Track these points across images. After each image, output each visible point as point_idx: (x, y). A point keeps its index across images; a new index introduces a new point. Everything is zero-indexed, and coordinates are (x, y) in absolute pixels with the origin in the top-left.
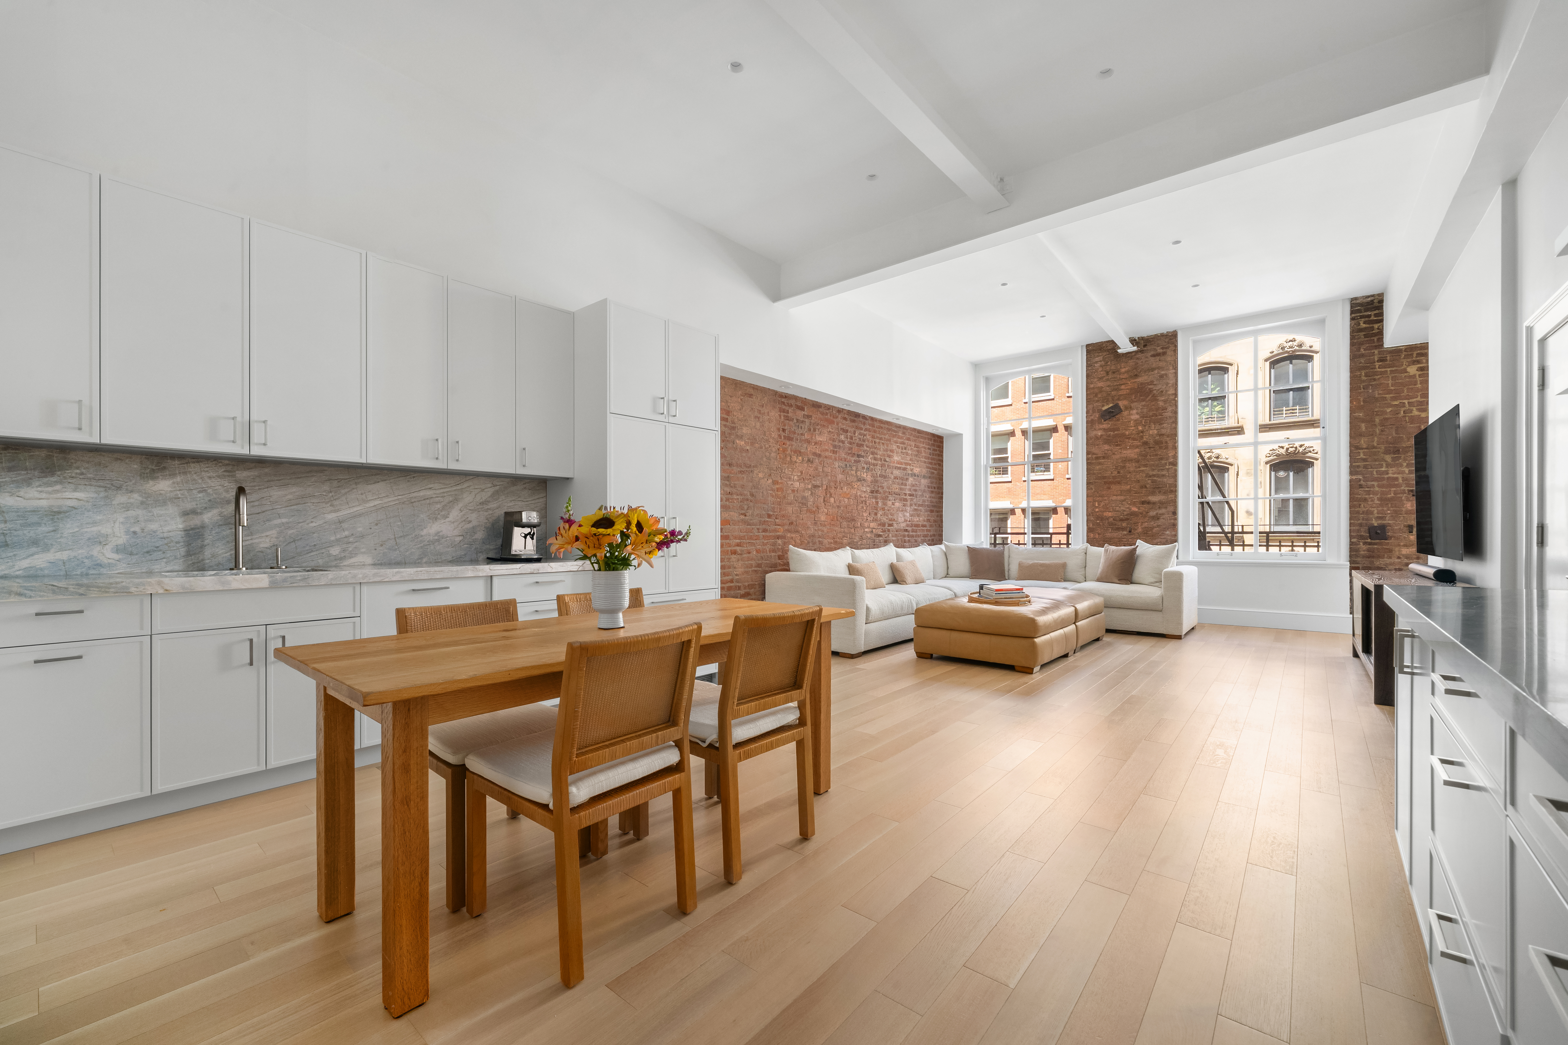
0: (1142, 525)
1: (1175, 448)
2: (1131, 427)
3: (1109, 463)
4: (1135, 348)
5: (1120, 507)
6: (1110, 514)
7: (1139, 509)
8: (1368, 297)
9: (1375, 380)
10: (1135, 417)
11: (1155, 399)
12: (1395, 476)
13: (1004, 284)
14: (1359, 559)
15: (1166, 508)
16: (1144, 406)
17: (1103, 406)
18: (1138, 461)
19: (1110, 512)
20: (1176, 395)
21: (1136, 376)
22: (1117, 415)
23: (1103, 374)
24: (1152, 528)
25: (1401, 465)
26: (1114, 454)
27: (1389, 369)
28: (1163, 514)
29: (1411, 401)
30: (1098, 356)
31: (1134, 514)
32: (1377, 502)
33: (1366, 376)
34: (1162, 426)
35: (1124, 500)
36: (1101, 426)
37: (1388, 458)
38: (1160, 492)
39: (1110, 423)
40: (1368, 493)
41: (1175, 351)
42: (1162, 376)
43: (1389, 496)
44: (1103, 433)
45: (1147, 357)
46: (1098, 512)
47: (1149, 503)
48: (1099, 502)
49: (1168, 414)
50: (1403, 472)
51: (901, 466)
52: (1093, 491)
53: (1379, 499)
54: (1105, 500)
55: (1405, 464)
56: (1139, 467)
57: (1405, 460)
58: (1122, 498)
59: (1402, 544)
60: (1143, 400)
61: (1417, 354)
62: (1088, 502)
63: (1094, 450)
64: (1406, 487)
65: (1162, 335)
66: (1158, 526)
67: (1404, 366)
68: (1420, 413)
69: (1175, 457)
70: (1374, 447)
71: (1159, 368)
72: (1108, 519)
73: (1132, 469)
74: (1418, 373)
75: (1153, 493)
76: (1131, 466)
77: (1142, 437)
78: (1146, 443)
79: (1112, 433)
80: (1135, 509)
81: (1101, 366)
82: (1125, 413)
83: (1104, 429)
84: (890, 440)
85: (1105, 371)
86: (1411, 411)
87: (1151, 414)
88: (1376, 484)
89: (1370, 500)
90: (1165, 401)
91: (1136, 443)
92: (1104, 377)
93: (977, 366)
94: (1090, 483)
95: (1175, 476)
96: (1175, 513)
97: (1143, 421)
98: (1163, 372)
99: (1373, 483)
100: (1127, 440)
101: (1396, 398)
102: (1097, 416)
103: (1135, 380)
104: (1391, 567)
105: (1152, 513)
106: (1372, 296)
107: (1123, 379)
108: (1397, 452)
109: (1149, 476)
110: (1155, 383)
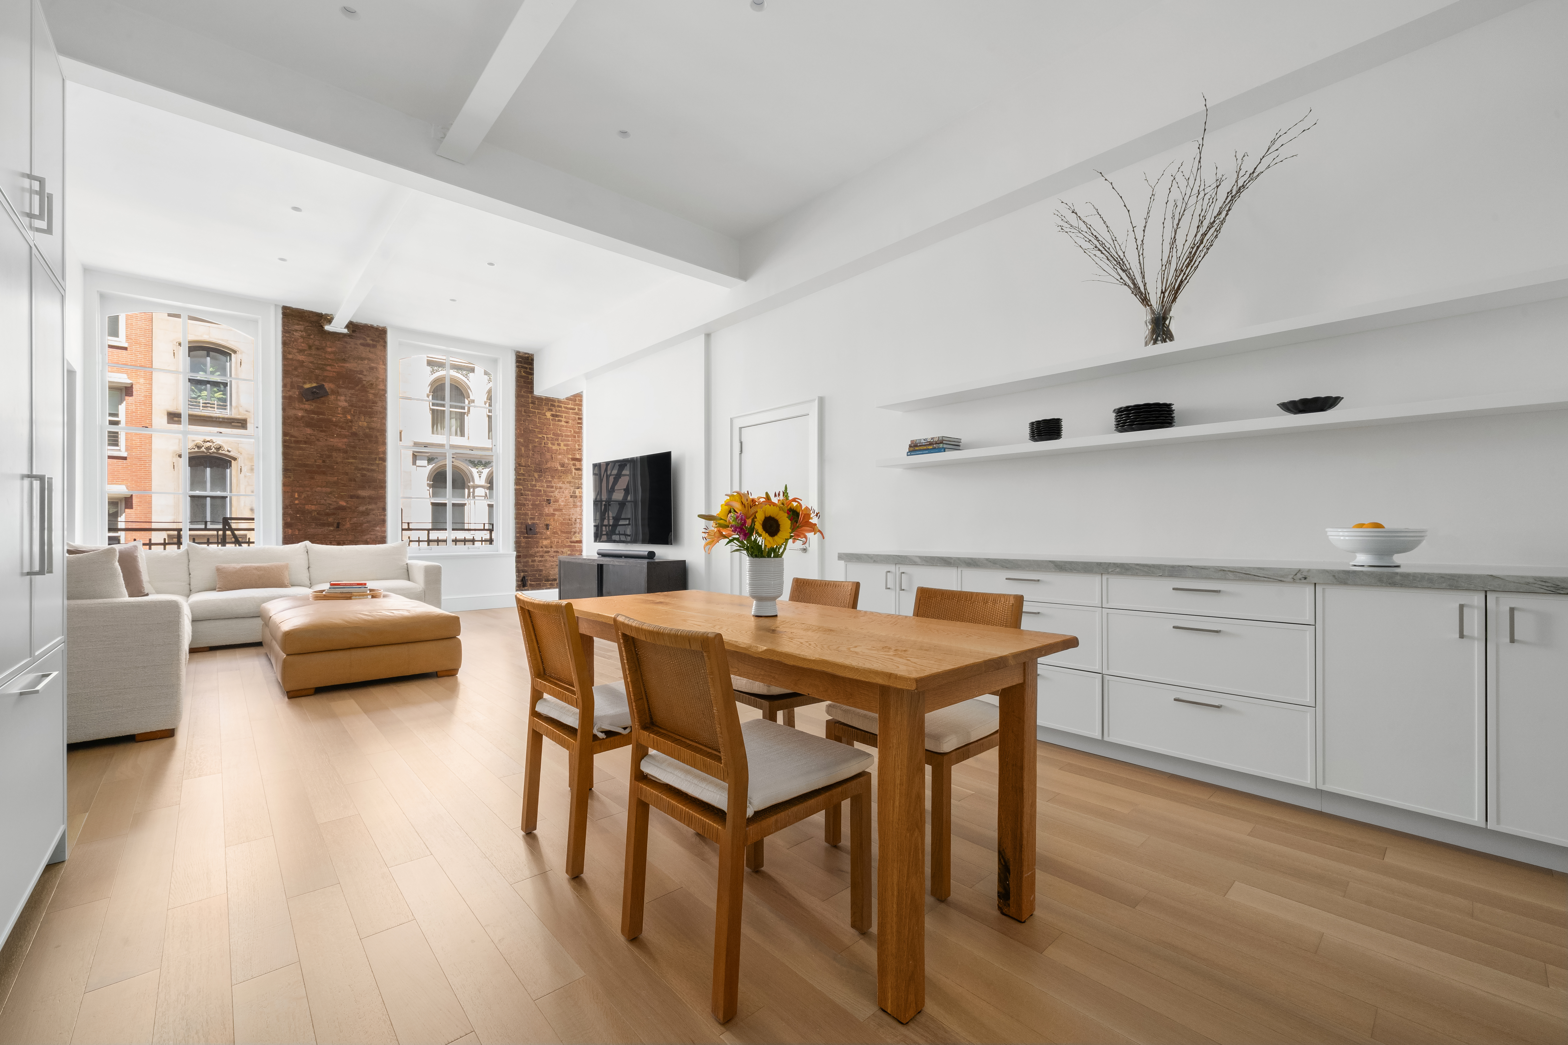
0: (350, 520)
2: (339, 414)
3: (312, 450)
4: (344, 331)
5: (325, 500)
6: (313, 507)
7: (347, 504)
8: (526, 354)
9: (529, 416)
10: (343, 404)
11: (364, 389)
12: (540, 488)
13: (296, 209)
14: (521, 549)
15: (376, 503)
16: (352, 394)
17: (305, 383)
18: (346, 452)
19: (313, 504)
21: (344, 360)
22: (322, 397)
23: (304, 346)
24: (361, 524)
25: (543, 482)
26: (318, 440)
27: (537, 411)
28: (373, 510)
29: (547, 436)
30: (298, 324)
31: (343, 509)
32: (530, 507)
33: (525, 412)
34: (373, 419)
35: (330, 493)
37: (536, 475)
38: (369, 487)
39: (314, 404)
40: (526, 500)
41: (385, 346)
42: (372, 369)
43: (537, 503)
44: (305, 414)
45: (356, 344)
46: (297, 504)
47: (358, 497)
48: (300, 493)
49: (378, 408)
50: (543, 487)
52: (291, 479)
53: (532, 505)
54: (308, 491)
55: (545, 481)
56: (348, 459)
57: (545, 477)
58: (328, 490)
59: (543, 537)
60: (352, 388)
61: (550, 404)
63: (293, 431)
64: (545, 497)
65: (372, 327)
66: (368, 522)
67: (544, 411)
68: (552, 446)
69: (385, 453)
70: (529, 466)
71: (369, 359)
72: (310, 512)
73: (339, 460)
74: (552, 418)
75: (363, 488)
76: (338, 457)
77: (351, 427)
78: (355, 434)
79: (316, 416)
80: (343, 503)
81: (302, 337)
82: (332, 397)
83: (306, 410)
85: (307, 344)
86: (547, 444)
87: (360, 404)
88: (530, 493)
89: (527, 505)
90: (375, 395)
91: (344, 432)
92: (306, 350)
93: (88, 273)
94: (288, 470)
95: (384, 473)
96: (383, 509)
97: (352, 410)
98: (373, 365)
99: (528, 492)
100: (334, 427)
101: (540, 433)
102: (297, 393)
103: (343, 365)
104: (538, 554)
105: (362, 508)
106: (528, 354)
107: (329, 359)
108: (540, 471)
109: (357, 469)
110: (365, 373)
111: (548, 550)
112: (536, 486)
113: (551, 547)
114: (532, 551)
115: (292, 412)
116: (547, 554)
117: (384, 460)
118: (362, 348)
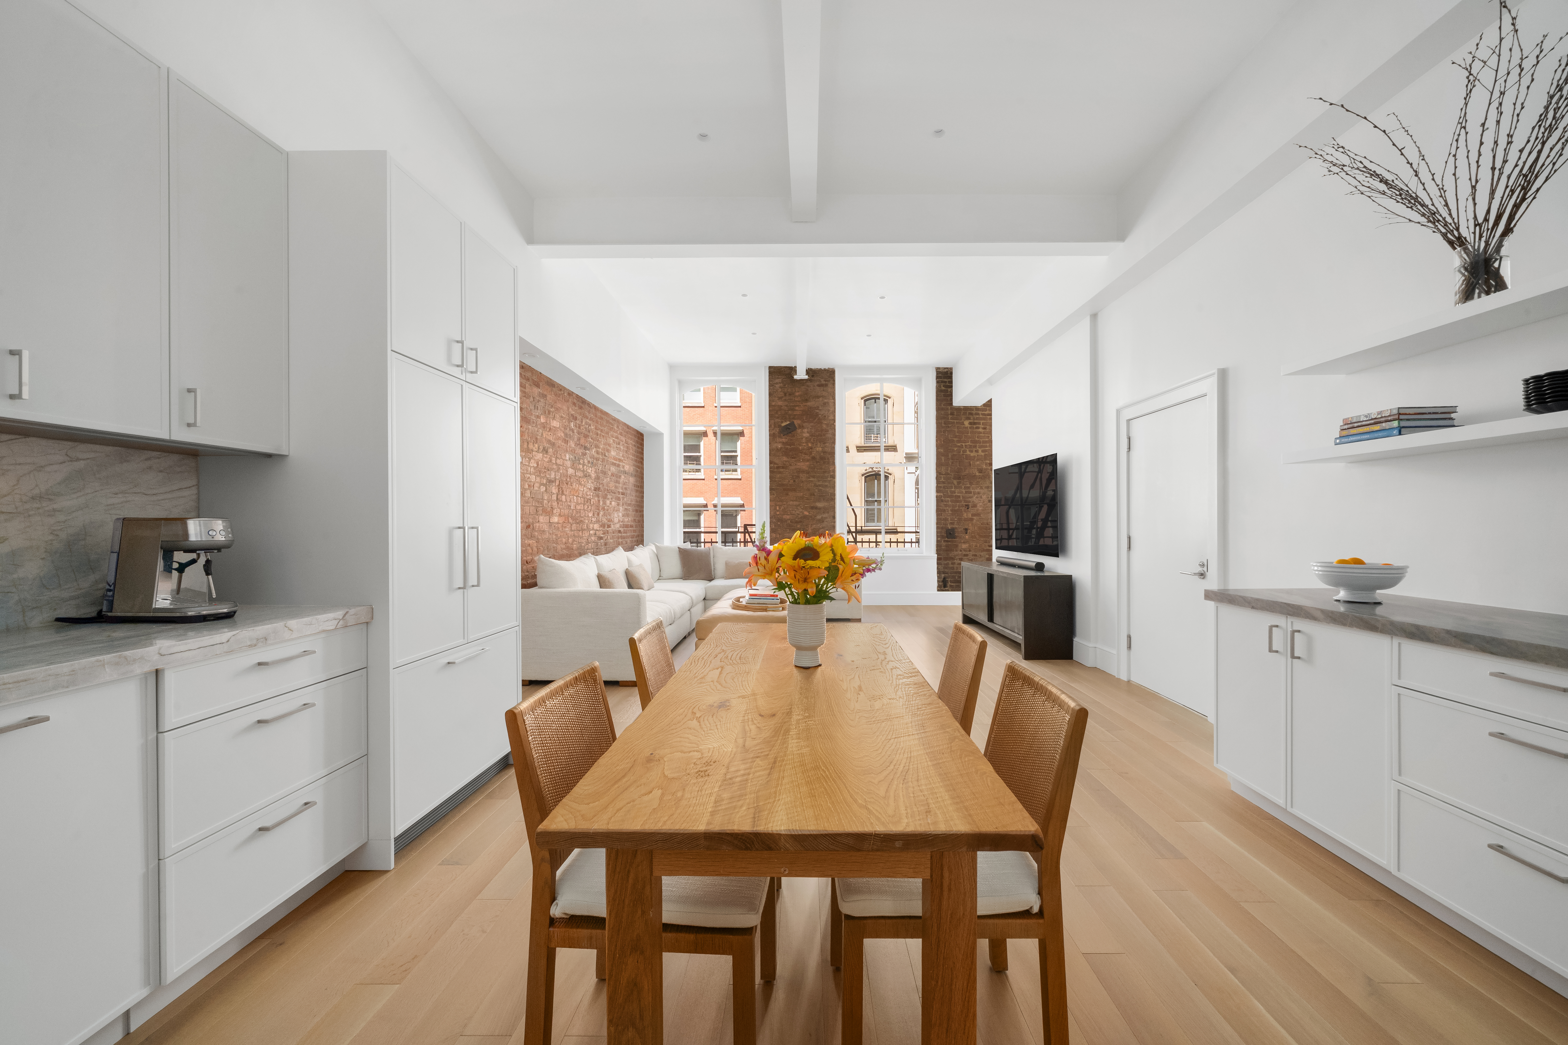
0: (811, 527)
1: (834, 464)
2: (803, 443)
3: (787, 473)
4: (806, 377)
5: (795, 511)
6: (788, 517)
7: (809, 513)
8: (945, 368)
9: (949, 427)
10: (806, 435)
11: (820, 422)
12: (959, 494)
14: (942, 552)
15: (828, 512)
16: (812, 426)
17: (782, 422)
18: (808, 473)
19: (788, 515)
20: (834, 421)
21: (807, 400)
22: (793, 431)
23: (782, 394)
25: (962, 488)
26: (791, 465)
27: (955, 421)
28: (826, 518)
29: (966, 444)
30: (778, 378)
32: (950, 512)
33: (945, 424)
34: (826, 445)
35: (799, 505)
36: (781, 440)
37: (955, 482)
38: (824, 500)
39: (788, 438)
40: (946, 505)
41: (834, 384)
42: (825, 404)
43: (956, 508)
44: (783, 446)
45: (814, 386)
46: (779, 515)
47: (816, 508)
48: (780, 506)
49: (829, 436)
50: (962, 493)
51: (616, 462)
52: (776, 496)
53: (951, 510)
54: (784, 505)
56: (809, 478)
57: (963, 484)
58: (797, 503)
59: (962, 541)
60: (812, 422)
61: (969, 413)
62: (771, 506)
63: (776, 461)
64: (964, 502)
65: (825, 370)
66: (823, 528)
67: (963, 420)
69: (834, 471)
70: (949, 474)
71: (823, 396)
72: (786, 521)
73: (804, 479)
74: (969, 426)
75: (819, 501)
76: (803, 477)
77: (811, 453)
78: (814, 458)
79: (789, 447)
80: (806, 513)
81: (780, 387)
82: (799, 431)
83: (783, 443)
84: (607, 433)
85: (783, 392)
86: (965, 451)
87: (818, 433)
88: (949, 499)
89: (946, 511)
90: (827, 425)
91: (807, 457)
92: (783, 397)
93: (673, 368)
94: (773, 489)
95: (834, 487)
96: (834, 517)
97: (812, 439)
98: (826, 401)
99: (948, 499)
100: (800, 454)
101: (959, 442)
102: (778, 431)
103: (806, 404)
104: (957, 557)
105: (819, 517)
106: (947, 368)
107: (797, 401)
108: (959, 478)
109: (816, 486)
110: (820, 408)
111: (966, 553)
112: (955, 493)
113: (970, 551)
114: (952, 554)
115: (775, 445)
116: (966, 557)
117: (834, 477)
118: (818, 388)
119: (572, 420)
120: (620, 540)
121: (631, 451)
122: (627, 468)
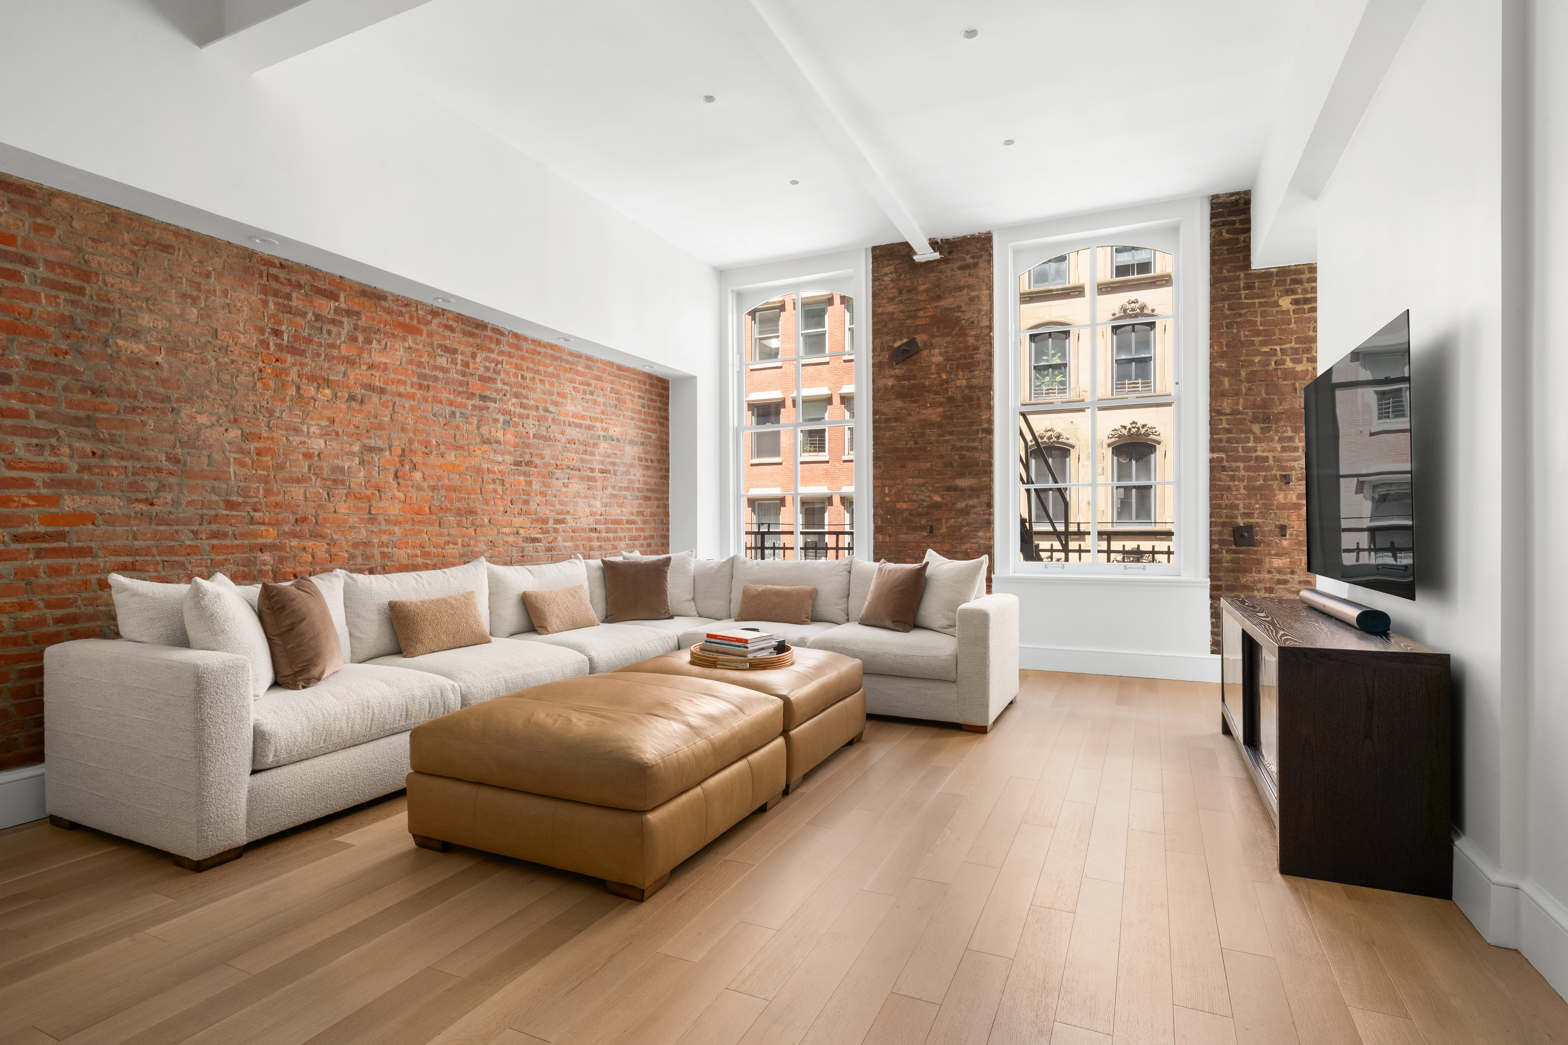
0: (947, 522)
1: (990, 408)
2: (932, 374)
3: (903, 428)
4: (937, 256)
5: (918, 495)
6: (904, 506)
7: (943, 499)
8: (1232, 195)
9: (1240, 315)
10: (937, 359)
11: (963, 333)
12: (1265, 454)
14: (1221, 574)
15: (978, 497)
16: (948, 343)
17: (895, 341)
18: (940, 426)
19: (904, 502)
20: (990, 328)
21: (939, 298)
22: (913, 355)
23: (894, 292)
24: (960, 527)
25: (1272, 440)
26: (909, 415)
27: (1257, 301)
28: (974, 506)
29: (1283, 347)
30: (888, 265)
31: (936, 506)
32: (1243, 491)
33: (1230, 309)
34: (973, 374)
35: (923, 485)
36: (892, 372)
37: (1256, 428)
38: (970, 473)
39: (905, 367)
40: (1233, 478)
41: (990, 261)
42: (972, 299)
43: (1258, 483)
44: (896, 383)
45: (953, 270)
46: (888, 502)
47: (955, 489)
48: (890, 487)
49: (981, 356)
50: (1273, 450)
51: (581, 422)
52: (881, 470)
53: (1246, 488)
54: (898, 484)
55: (1277, 438)
56: (943, 435)
57: (1277, 431)
58: (921, 481)
59: (1273, 552)
60: (948, 335)
61: (1291, 280)
62: (875, 487)
63: (884, 408)
64: (1279, 470)
65: (973, 237)
66: (968, 524)
67: (1276, 297)
68: (1295, 365)
69: (990, 421)
70: (1240, 413)
71: (970, 287)
72: (901, 512)
73: (933, 438)
74: (1292, 307)
75: (962, 475)
76: (932, 434)
77: (947, 390)
78: (951, 399)
79: (907, 383)
80: (937, 499)
81: (892, 281)
82: (925, 353)
83: (897, 376)
84: (558, 377)
85: (897, 288)
86: (1283, 362)
87: (958, 355)
88: (1241, 465)
89: (1234, 489)
90: (977, 337)
91: (939, 398)
92: (896, 297)
93: (723, 274)
94: (878, 458)
95: (990, 450)
96: (990, 505)
97: (948, 366)
98: (974, 293)
99: (1238, 464)
100: (927, 394)
101: (1264, 343)
102: (887, 356)
103: (937, 304)
104: (1260, 586)
105: (961, 505)
106: (1238, 193)
107: (921, 301)
108: (1267, 419)
109: (956, 449)
110: (964, 308)
112: (1256, 451)
113: (1292, 572)
114: (1246, 579)
115: (882, 383)
116: (1282, 586)
117: (990, 431)
118: (959, 272)
119: (442, 353)
120: (595, 544)
121: (629, 405)
122: (615, 431)
